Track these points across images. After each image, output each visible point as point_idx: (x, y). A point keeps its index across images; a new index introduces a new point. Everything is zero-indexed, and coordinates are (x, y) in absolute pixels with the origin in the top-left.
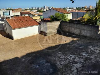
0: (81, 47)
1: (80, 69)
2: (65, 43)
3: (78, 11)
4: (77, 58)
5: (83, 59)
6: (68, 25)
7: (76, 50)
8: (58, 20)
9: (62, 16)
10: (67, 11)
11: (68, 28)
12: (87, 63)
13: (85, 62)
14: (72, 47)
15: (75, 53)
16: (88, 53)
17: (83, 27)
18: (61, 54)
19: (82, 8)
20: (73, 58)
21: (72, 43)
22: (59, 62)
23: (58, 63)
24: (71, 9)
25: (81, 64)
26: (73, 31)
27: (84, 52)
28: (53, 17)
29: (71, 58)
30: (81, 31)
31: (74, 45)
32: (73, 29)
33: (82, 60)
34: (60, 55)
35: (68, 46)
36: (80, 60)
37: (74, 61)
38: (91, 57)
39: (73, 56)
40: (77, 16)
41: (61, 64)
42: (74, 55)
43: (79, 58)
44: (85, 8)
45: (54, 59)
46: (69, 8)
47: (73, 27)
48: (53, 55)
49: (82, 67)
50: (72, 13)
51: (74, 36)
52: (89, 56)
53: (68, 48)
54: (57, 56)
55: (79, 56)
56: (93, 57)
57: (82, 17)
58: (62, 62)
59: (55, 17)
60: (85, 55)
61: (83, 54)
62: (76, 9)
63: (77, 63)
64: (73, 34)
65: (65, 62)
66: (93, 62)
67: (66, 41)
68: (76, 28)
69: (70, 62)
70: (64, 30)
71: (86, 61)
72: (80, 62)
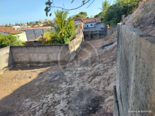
0: (56, 79)
1: (66, 109)
2: (30, 80)
4: (56, 95)
5: (65, 93)
6: (25, 50)
8: (3, 46)
9: (9, 39)
10: (16, 29)
11: (27, 56)
12: (72, 96)
13: (68, 96)
14: (44, 82)
15: (52, 89)
16: (67, 82)
17: (49, 49)
18: (29, 101)
19: (37, 22)
20: (51, 99)
21: (41, 77)
24: (19, 25)
25: (65, 100)
26: (37, 58)
27: (62, 83)
29: (49, 100)
30: (48, 56)
31: (45, 78)
32: (35, 55)
33: (64, 95)
34: (28, 104)
35: (37, 84)
36: (61, 96)
37: (55, 102)
38: (73, 86)
39: (51, 96)
40: (33, 35)
42: (51, 92)
43: (60, 94)
44: (40, 23)
45: (21, 115)
46: (16, 25)
47: (35, 53)
49: (68, 103)
50: (25, 31)
51: (40, 65)
52: (70, 86)
53: (38, 86)
55: (58, 92)
56: (74, 85)
57: (42, 35)
58: (37, 113)
60: (65, 86)
61: (63, 86)
62: (28, 24)
63: (59, 103)
64: (38, 63)
65: (41, 110)
66: (78, 90)
67: (30, 77)
68: (40, 52)
69: (50, 107)
70: (20, 60)
71: (69, 94)
72: (63, 99)
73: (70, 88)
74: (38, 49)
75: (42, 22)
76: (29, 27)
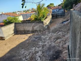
0: (37, 40)
1: (41, 56)
2: (24, 40)
3: (26, 13)
4: (37, 48)
5: (41, 47)
6: (22, 25)
7: (34, 42)
8: (11, 23)
9: (14, 19)
10: (17, 14)
11: (23, 28)
12: (45, 49)
13: (43, 49)
14: (31, 41)
15: (35, 45)
18: (23, 51)
19: (28, 10)
21: (30, 39)
22: (24, 58)
23: (24, 60)
24: (19, 12)
26: (27, 29)
27: (40, 42)
28: (6, 22)
29: (33, 50)
33: (41, 49)
35: (27, 42)
36: (39, 49)
37: (36, 52)
38: (45, 44)
39: (34, 48)
40: (26, 17)
41: (27, 59)
43: (38, 48)
44: (30, 10)
45: (19, 57)
46: (18, 12)
47: (27, 26)
48: (17, 55)
49: (42, 53)
50: (22, 15)
53: (28, 43)
54: (21, 54)
55: (38, 46)
57: (30, 17)
58: (27, 57)
59: (7, 21)
61: (40, 44)
62: (24, 11)
63: (38, 52)
64: (28, 31)
65: (29, 56)
66: (48, 46)
67: (24, 39)
68: (29, 26)
69: (33, 54)
70: (19, 30)
71: (43, 48)
72: (40, 50)
73: (44, 45)
74: (28, 24)
75: (31, 10)
76: (24, 13)
